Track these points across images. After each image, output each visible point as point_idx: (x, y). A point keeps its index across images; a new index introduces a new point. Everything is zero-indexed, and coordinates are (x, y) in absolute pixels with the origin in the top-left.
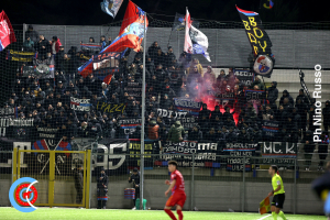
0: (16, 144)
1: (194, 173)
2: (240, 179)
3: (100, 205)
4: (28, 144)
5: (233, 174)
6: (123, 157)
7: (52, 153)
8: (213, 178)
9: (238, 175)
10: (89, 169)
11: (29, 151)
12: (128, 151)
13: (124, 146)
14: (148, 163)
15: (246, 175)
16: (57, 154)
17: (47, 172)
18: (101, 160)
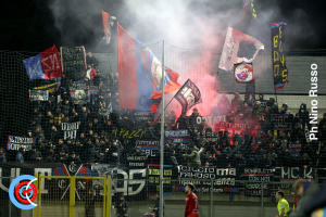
0: (37, 170)
1: (213, 198)
2: (258, 204)
4: (49, 171)
5: (251, 199)
6: (143, 183)
7: (73, 179)
8: (231, 203)
9: (257, 200)
10: (108, 194)
11: (50, 177)
12: (148, 176)
13: (143, 171)
14: (167, 189)
15: (264, 200)
16: (77, 180)
17: (67, 198)
18: (120, 185)
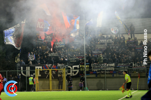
0: (36, 67)
1: (106, 76)
3: (70, 89)
4: (41, 67)
6: (78, 71)
7: (50, 70)
8: (113, 77)
10: (64, 76)
11: (41, 70)
12: (80, 68)
13: (78, 66)
14: (88, 73)
16: (52, 71)
17: (49, 77)
18: (69, 72)
